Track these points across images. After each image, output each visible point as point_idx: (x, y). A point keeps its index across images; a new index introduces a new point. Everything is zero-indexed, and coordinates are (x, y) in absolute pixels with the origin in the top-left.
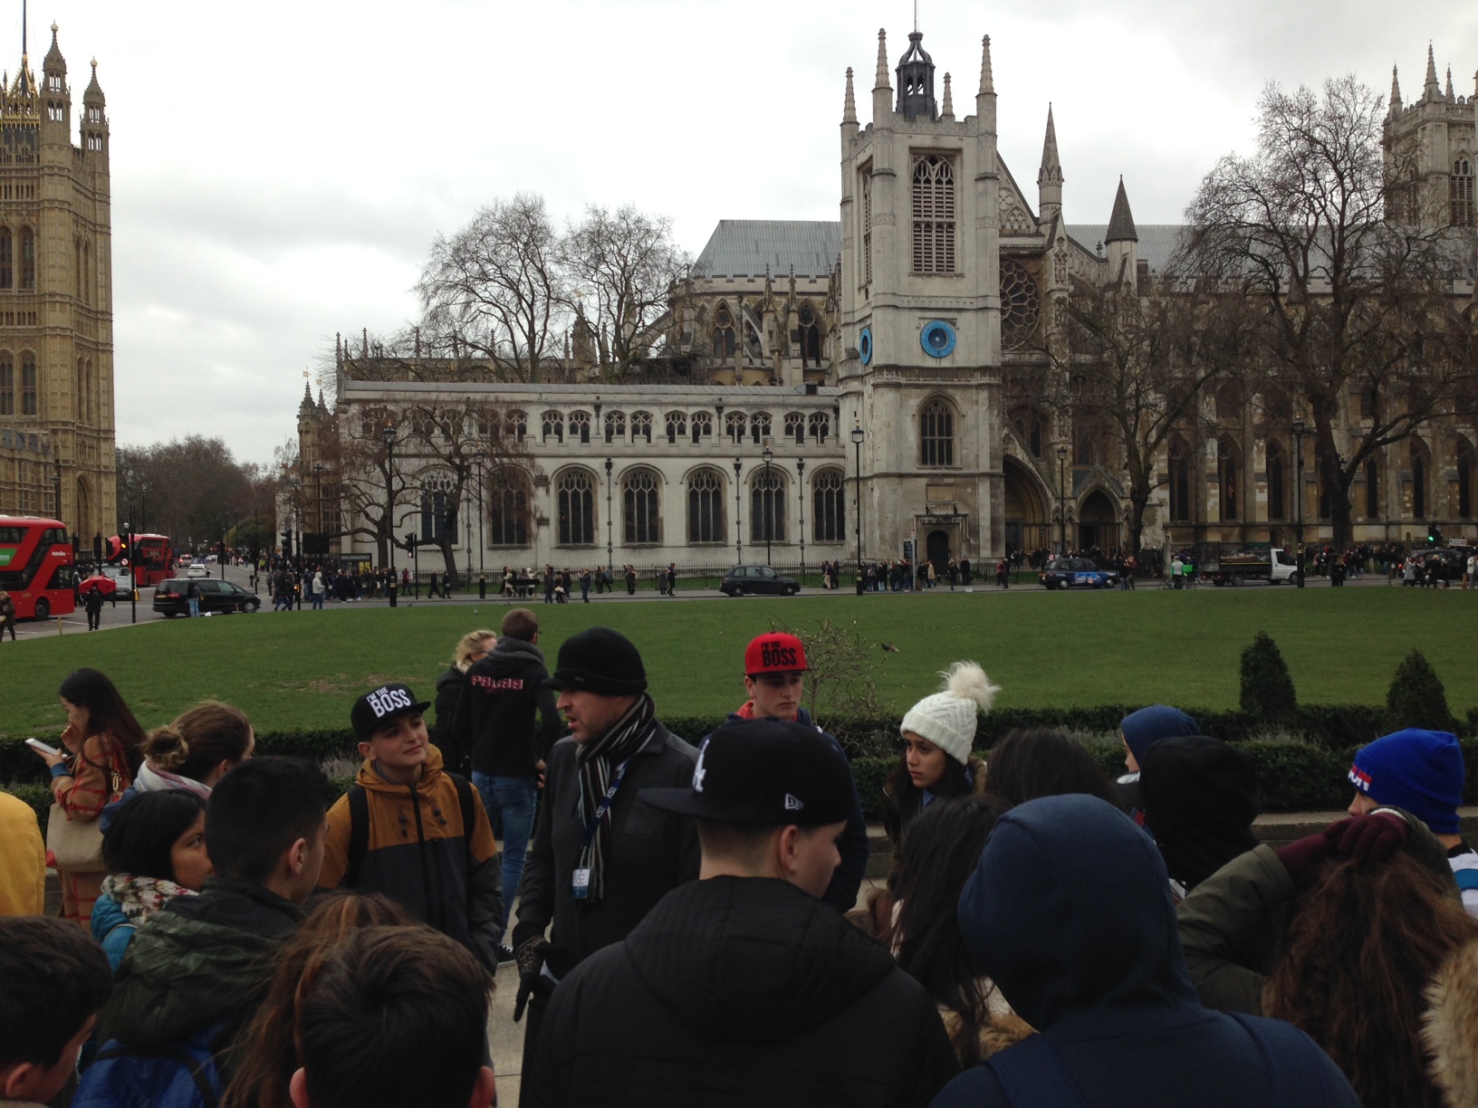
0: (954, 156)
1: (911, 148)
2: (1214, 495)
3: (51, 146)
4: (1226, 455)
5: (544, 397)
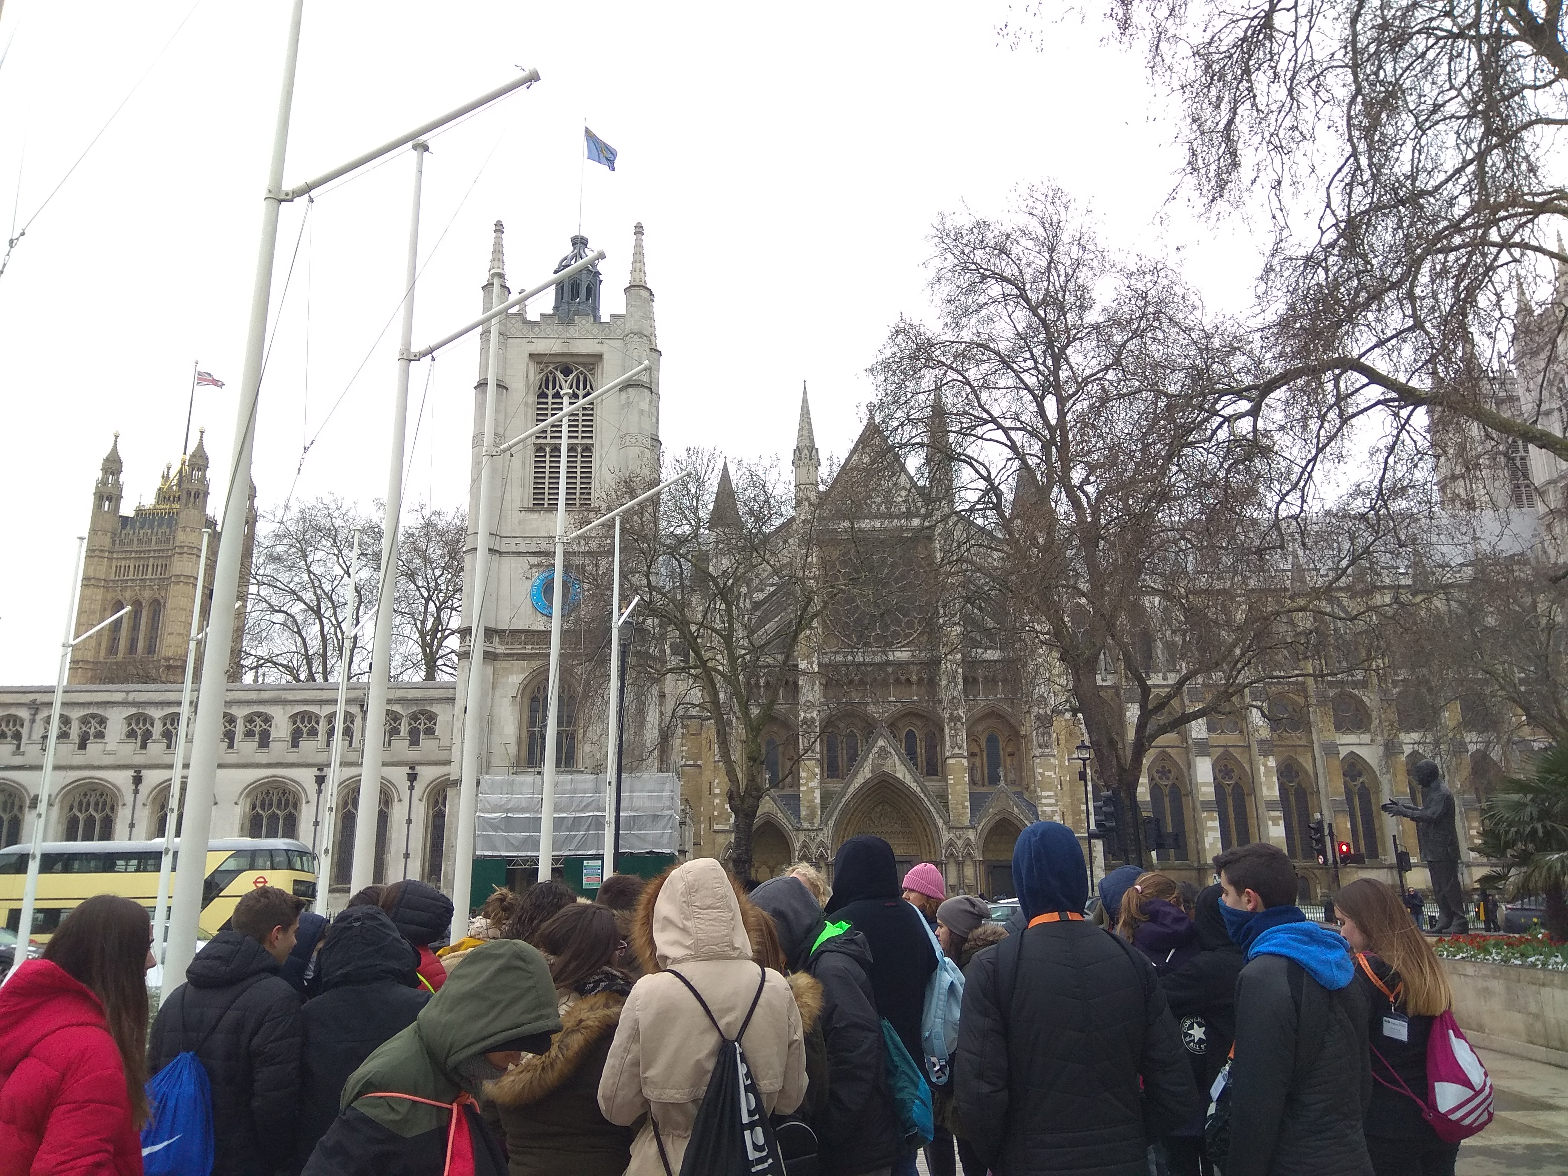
0: (593, 364)
1: (531, 356)
2: (1212, 829)
3: (184, 529)
4: (1231, 778)
5: (131, 697)
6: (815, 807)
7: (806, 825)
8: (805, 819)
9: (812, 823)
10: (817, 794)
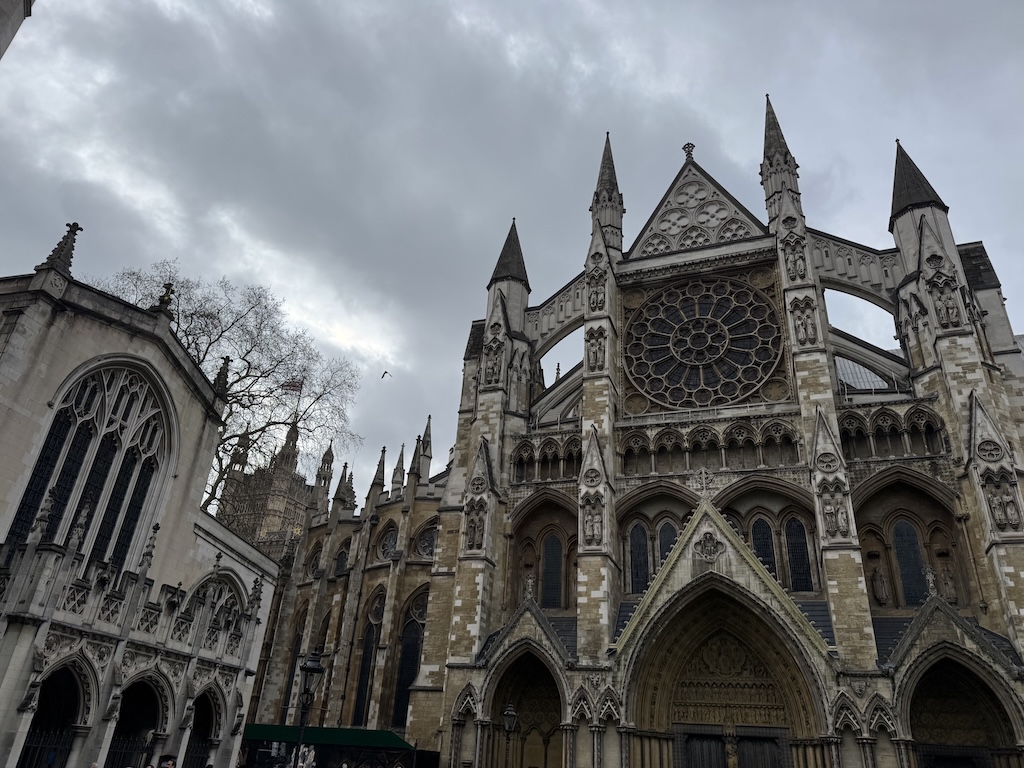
6: (600, 632)
7: (584, 662)
8: (585, 652)
9: (594, 658)
10: (604, 610)
